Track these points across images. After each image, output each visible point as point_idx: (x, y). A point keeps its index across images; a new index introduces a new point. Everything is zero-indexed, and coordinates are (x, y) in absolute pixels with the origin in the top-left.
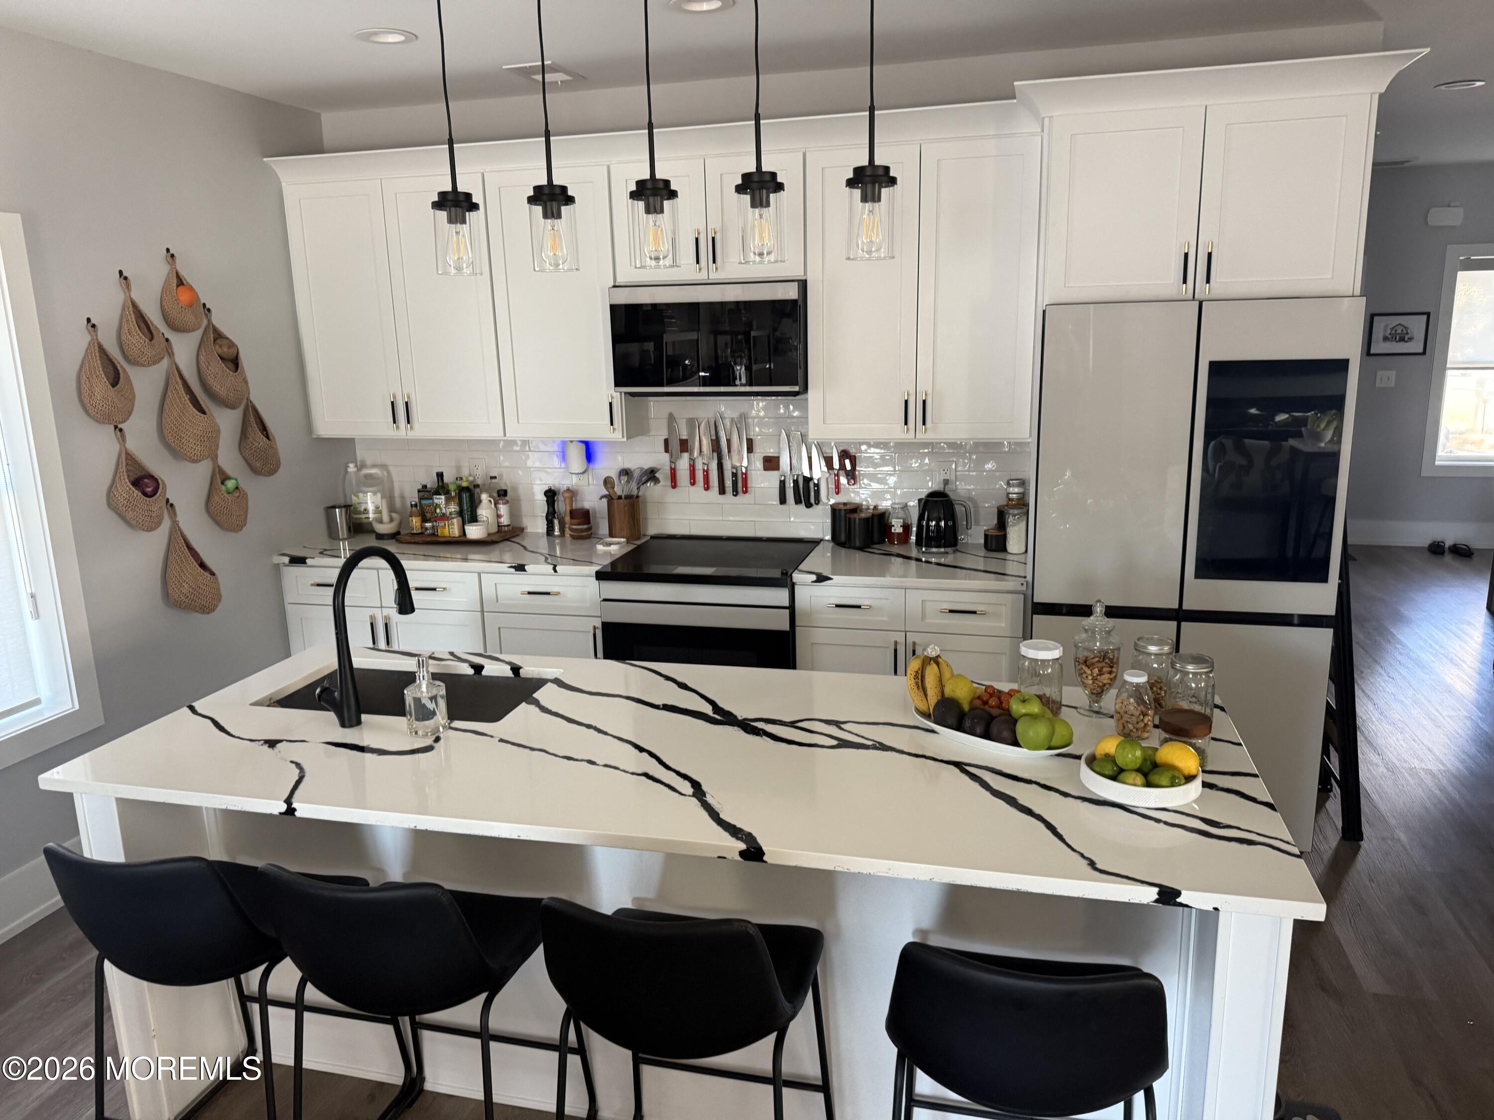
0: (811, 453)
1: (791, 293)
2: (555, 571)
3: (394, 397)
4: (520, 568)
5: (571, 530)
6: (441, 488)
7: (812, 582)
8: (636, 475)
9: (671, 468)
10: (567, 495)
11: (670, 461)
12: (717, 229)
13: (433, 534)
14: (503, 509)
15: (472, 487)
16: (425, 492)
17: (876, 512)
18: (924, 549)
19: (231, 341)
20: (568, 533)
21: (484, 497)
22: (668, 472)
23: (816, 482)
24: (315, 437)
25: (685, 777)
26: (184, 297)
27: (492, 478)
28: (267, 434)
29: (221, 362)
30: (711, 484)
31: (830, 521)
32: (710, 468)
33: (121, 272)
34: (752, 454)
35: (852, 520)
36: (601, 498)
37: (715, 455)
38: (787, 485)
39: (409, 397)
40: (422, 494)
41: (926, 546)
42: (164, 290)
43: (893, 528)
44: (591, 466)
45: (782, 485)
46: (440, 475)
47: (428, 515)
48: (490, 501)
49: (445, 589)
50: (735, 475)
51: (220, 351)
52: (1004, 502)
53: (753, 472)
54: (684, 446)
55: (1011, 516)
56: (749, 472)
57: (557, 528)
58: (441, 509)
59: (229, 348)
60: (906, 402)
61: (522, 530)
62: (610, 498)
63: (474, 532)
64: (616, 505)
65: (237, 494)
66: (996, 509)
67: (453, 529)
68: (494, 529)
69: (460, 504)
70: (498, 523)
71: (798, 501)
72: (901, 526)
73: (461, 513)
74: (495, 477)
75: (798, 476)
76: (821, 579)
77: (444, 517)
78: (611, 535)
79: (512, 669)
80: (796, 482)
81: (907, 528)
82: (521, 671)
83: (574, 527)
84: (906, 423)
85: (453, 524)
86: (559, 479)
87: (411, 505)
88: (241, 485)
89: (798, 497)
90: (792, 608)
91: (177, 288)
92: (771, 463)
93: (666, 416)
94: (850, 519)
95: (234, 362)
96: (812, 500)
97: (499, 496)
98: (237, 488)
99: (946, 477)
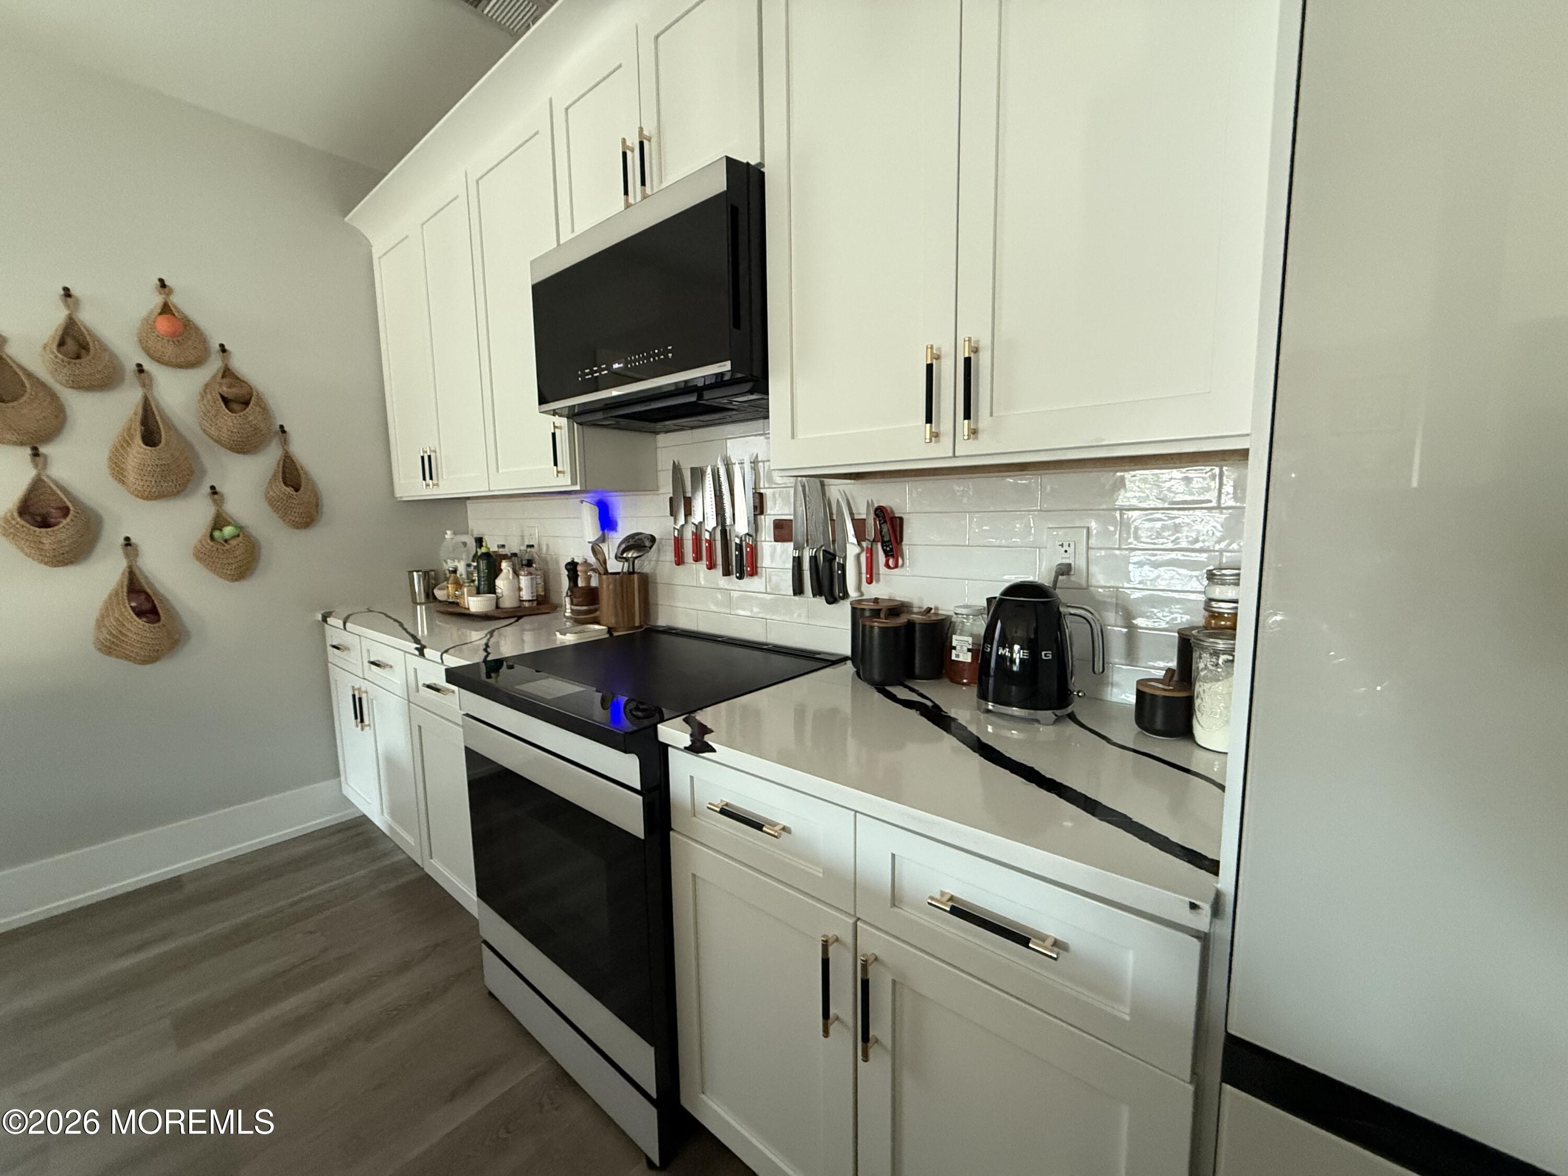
2: (442, 661)
4: (421, 651)
7: (685, 748)
9: (674, 536)
10: (584, 570)
11: (674, 528)
14: (525, 581)
24: (397, 499)
26: (163, 326)
30: (716, 560)
32: (714, 538)
33: (66, 290)
34: (761, 517)
38: (803, 565)
39: (433, 451)
43: (955, 652)
44: (610, 535)
45: (797, 564)
48: (512, 571)
50: (740, 548)
53: (761, 544)
54: (688, 506)
55: (1205, 657)
56: (757, 544)
59: (241, 387)
64: (603, 582)
70: (516, 597)
71: (818, 592)
72: (969, 650)
75: (818, 550)
76: (697, 746)
80: (815, 559)
84: (929, 419)
89: (818, 586)
91: (163, 315)
92: (784, 530)
93: (671, 466)
95: (242, 403)
96: (836, 591)
98: (238, 536)
99: (1067, 561)
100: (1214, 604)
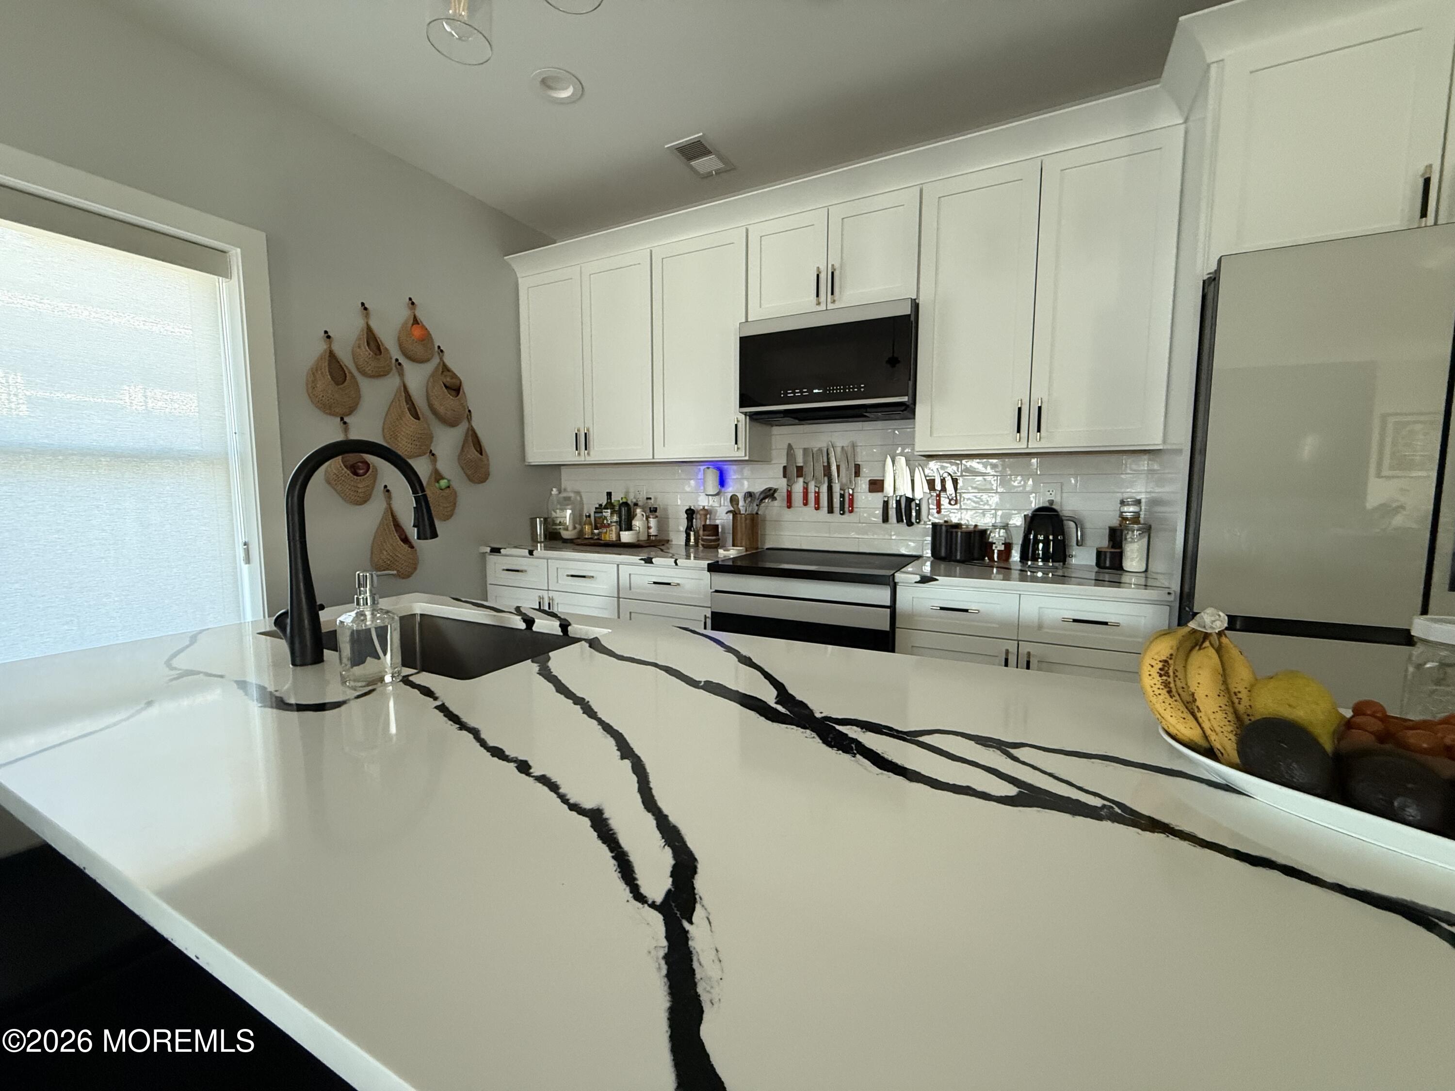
1: (906, 310)
2: (676, 564)
3: (578, 430)
4: (649, 561)
5: (703, 540)
6: (610, 505)
7: (916, 582)
8: (757, 496)
9: (788, 490)
10: (702, 512)
11: (788, 485)
12: (837, 266)
13: (598, 539)
14: (653, 522)
15: (632, 505)
16: (600, 509)
17: (977, 529)
18: (1029, 563)
19: (455, 374)
20: (701, 542)
21: (639, 511)
22: (785, 495)
23: (917, 502)
26: (417, 332)
27: (648, 499)
28: (481, 450)
29: (444, 388)
30: (821, 505)
31: (930, 540)
32: (821, 491)
33: (363, 304)
34: (859, 478)
35: (954, 534)
36: (727, 513)
37: (826, 479)
38: (890, 506)
39: (588, 430)
41: (1031, 561)
43: (994, 546)
44: (723, 489)
45: (885, 504)
47: (599, 525)
48: (643, 515)
50: (842, 496)
52: (1115, 522)
53: (858, 494)
54: (800, 471)
55: (1130, 532)
56: (855, 494)
57: (692, 538)
58: (607, 521)
59: (452, 378)
60: (1020, 409)
61: (668, 541)
62: (735, 513)
63: (626, 537)
64: (739, 519)
65: (447, 491)
67: (611, 535)
68: (644, 537)
69: (620, 517)
70: (648, 533)
71: (899, 520)
72: (1003, 544)
73: (619, 523)
74: (651, 499)
75: (901, 496)
76: (925, 580)
77: (609, 526)
78: (733, 546)
79: (561, 626)
80: (898, 503)
82: (569, 628)
83: (705, 537)
84: (1019, 431)
85: (612, 530)
86: (698, 500)
88: (453, 484)
89: (899, 516)
90: (893, 607)
91: (413, 325)
92: (876, 486)
93: (786, 446)
95: (456, 389)
97: (651, 511)
98: (449, 487)
99: (1051, 499)
100: (1124, 514)
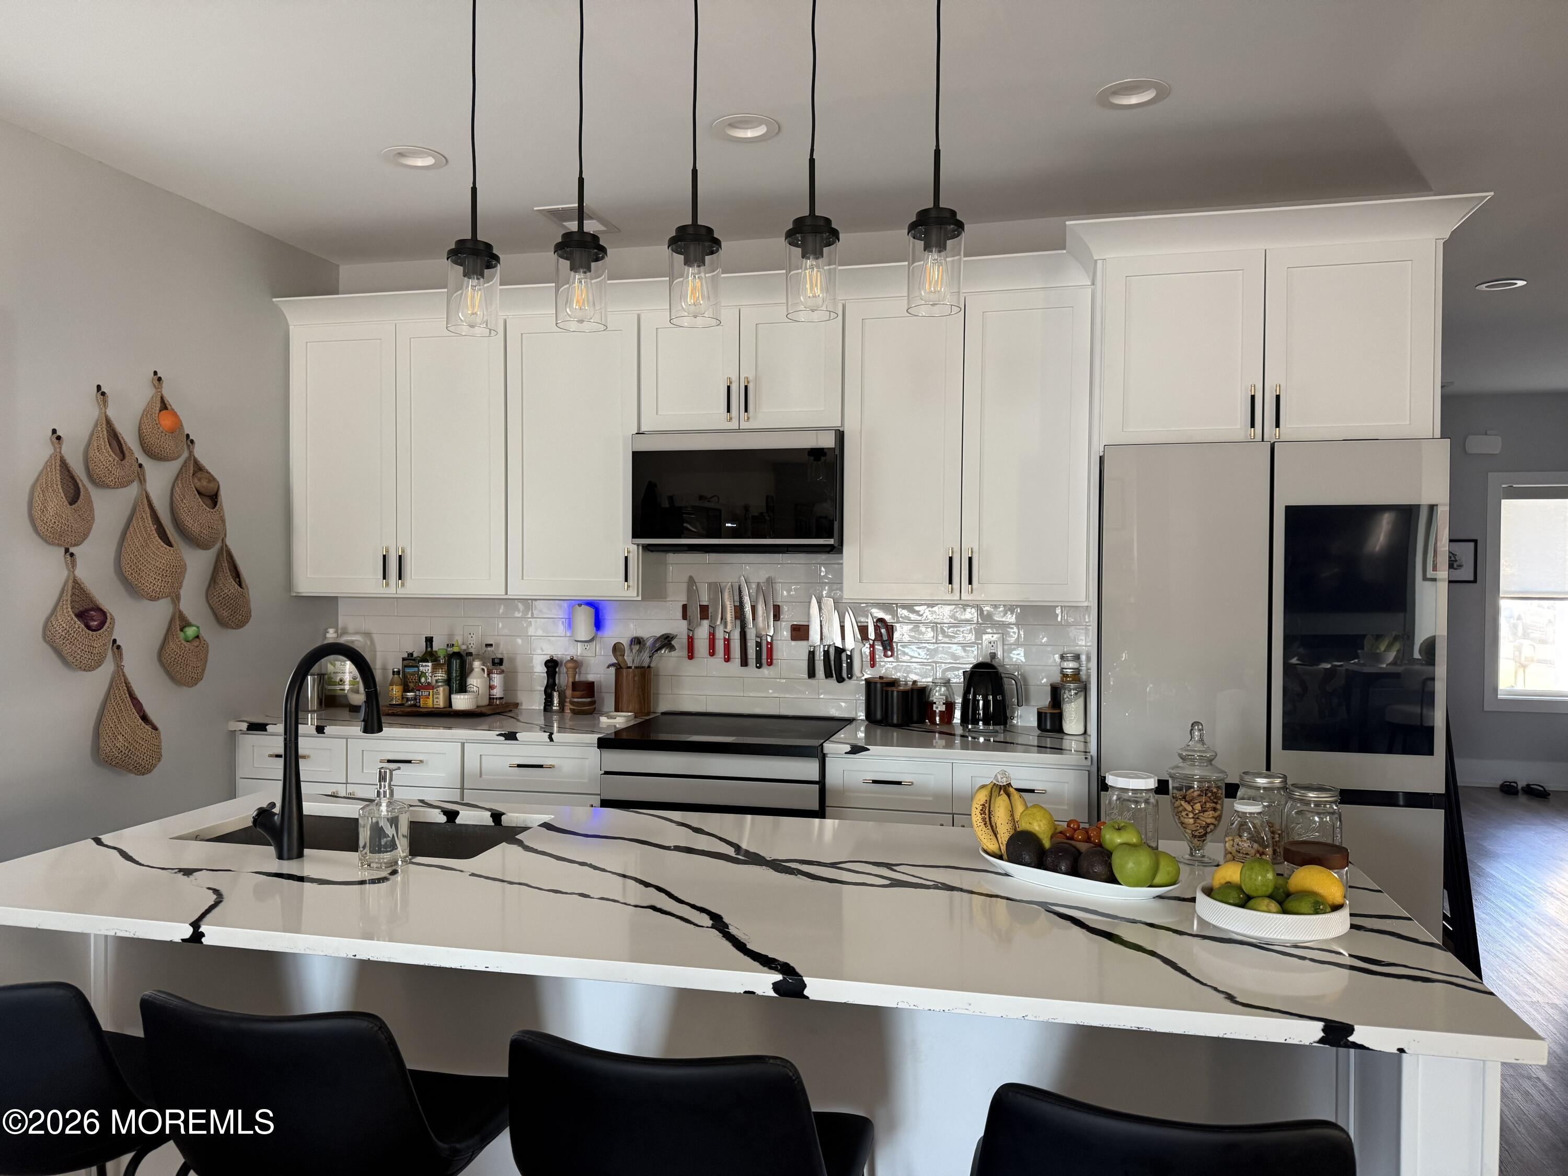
0: (844, 622)
1: (827, 441)
2: (551, 739)
3: (387, 551)
4: (511, 736)
5: (572, 703)
6: (430, 655)
7: (846, 753)
8: (648, 644)
9: (688, 636)
10: (570, 665)
11: (688, 629)
12: (751, 378)
13: (415, 706)
14: (497, 679)
15: (464, 654)
16: (410, 660)
17: (915, 687)
18: (970, 727)
19: (212, 476)
20: (568, 707)
21: (477, 664)
22: (685, 641)
23: (849, 653)
24: (294, 594)
25: (702, 910)
26: (166, 421)
27: (487, 645)
28: (240, 581)
29: (198, 496)
30: (732, 656)
31: (864, 699)
32: (732, 637)
33: (99, 387)
34: (779, 622)
35: (890, 693)
36: (608, 667)
37: (738, 622)
38: (817, 658)
39: (403, 551)
40: (406, 662)
41: (972, 724)
42: (146, 413)
43: (934, 706)
44: (599, 634)
45: (811, 656)
46: (429, 640)
47: (411, 685)
48: (483, 670)
49: (421, 761)
50: (759, 644)
51: (198, 484)
52: (1057, 678)
53: (779, 642)
54: (704, 612)
55: (1067, 692)
56: (774, 642)
57: (556, 701)
58: (426, 678)
59: (209, 482)
60: (951, 559)
61: (517, 705)
62: (619, 668)
63: (461, 702)
64: (625, 674)
65: (196, 643)
66: (1049, 688)
67: (438, 700)
68: (485, 702)
69: (449, 673)
70: (490, 695)
71: (828, 675)
72: (944, 704)
73: (448, 682)
74: (491, 645)
75: (829, 646)
76: (856, 750)
77: (429, 686)
78: (617, 710)
79: (492, 816)
80: (827, 653)
81: (950, 706)
82: (503, 817)
83: (576, 700)
84: (950, 582)
85: (438, 693)
86: (561, 648)
87: (394, 672)
88: (203, 634)
89: (828, 670)
90: (821, 783)
91: (160, 411)
92: (800, 632)
93: (686, 579)
94: (887, 692)
95: (212, 498)
96: (844, 674)
97: (494, 663)
98: (197, 637)
99: (994, 651)
100: (1064, 670)
